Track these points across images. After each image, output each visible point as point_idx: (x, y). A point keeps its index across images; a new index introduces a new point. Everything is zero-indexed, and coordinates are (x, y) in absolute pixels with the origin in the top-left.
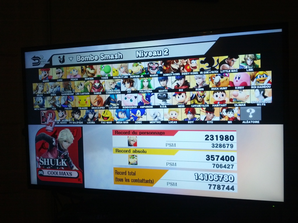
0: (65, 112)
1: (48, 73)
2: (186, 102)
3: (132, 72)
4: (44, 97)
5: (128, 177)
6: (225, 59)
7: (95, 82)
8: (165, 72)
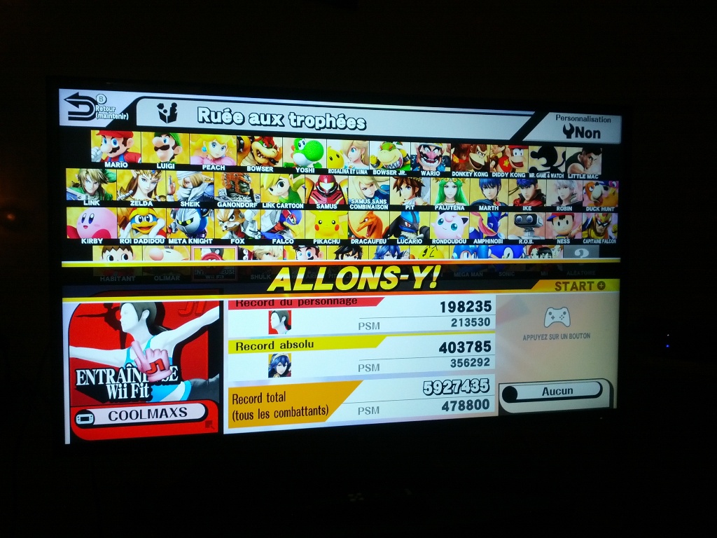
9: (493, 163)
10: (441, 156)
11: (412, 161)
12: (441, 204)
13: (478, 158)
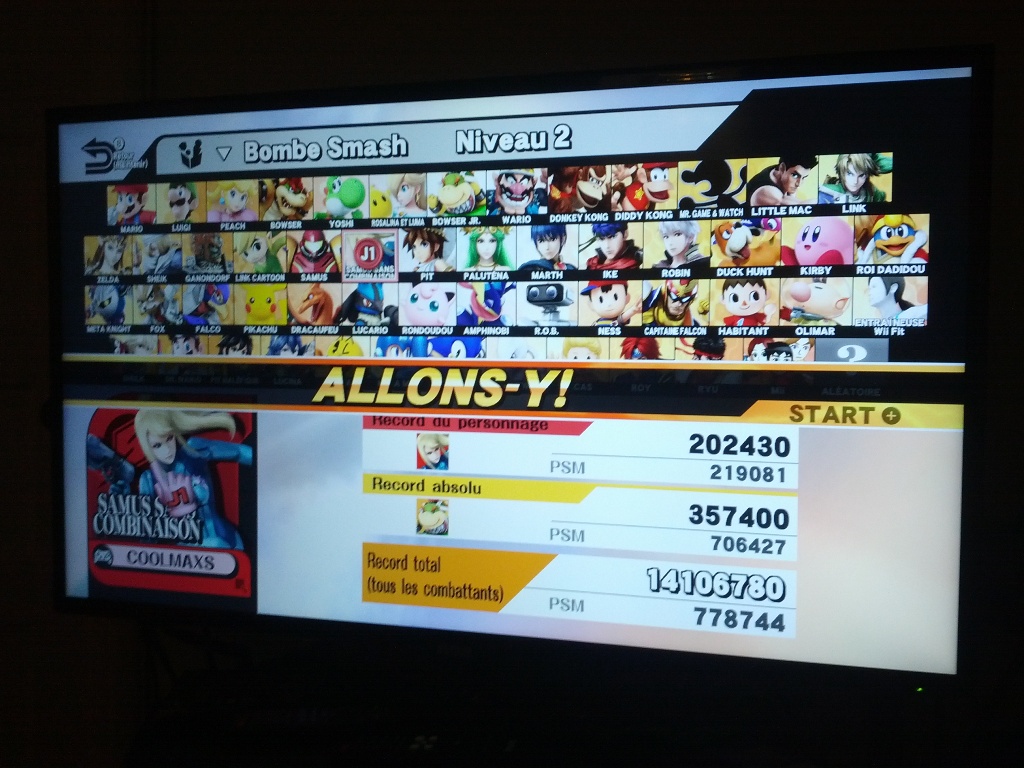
0: (197, 343)
1: (140, 200)
2: (625, 315)
3: (439, 205)
4: (123, 287)
5: (411, 576)
6: (770, 169)
7: (305, 239)
8: (555, 207)
9: (617, 195)
10: (532, 189)
11: (488, 201)
12: (473, 269)
13: (592, 188)
